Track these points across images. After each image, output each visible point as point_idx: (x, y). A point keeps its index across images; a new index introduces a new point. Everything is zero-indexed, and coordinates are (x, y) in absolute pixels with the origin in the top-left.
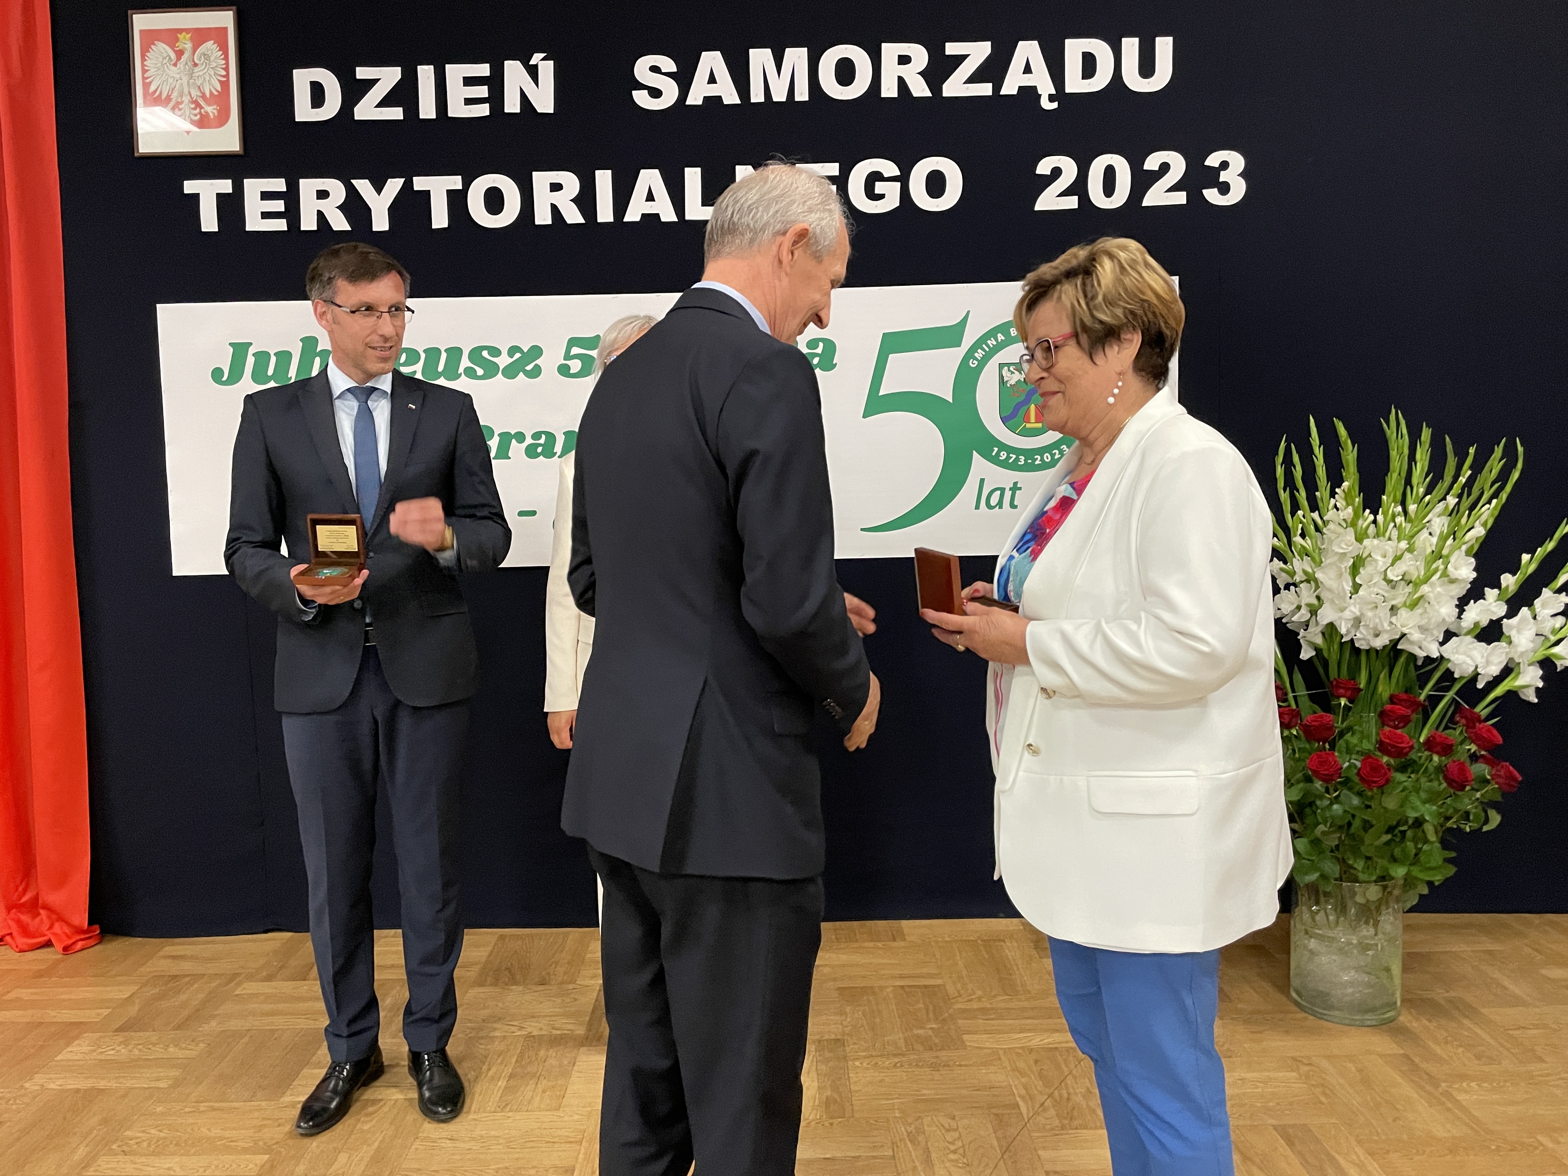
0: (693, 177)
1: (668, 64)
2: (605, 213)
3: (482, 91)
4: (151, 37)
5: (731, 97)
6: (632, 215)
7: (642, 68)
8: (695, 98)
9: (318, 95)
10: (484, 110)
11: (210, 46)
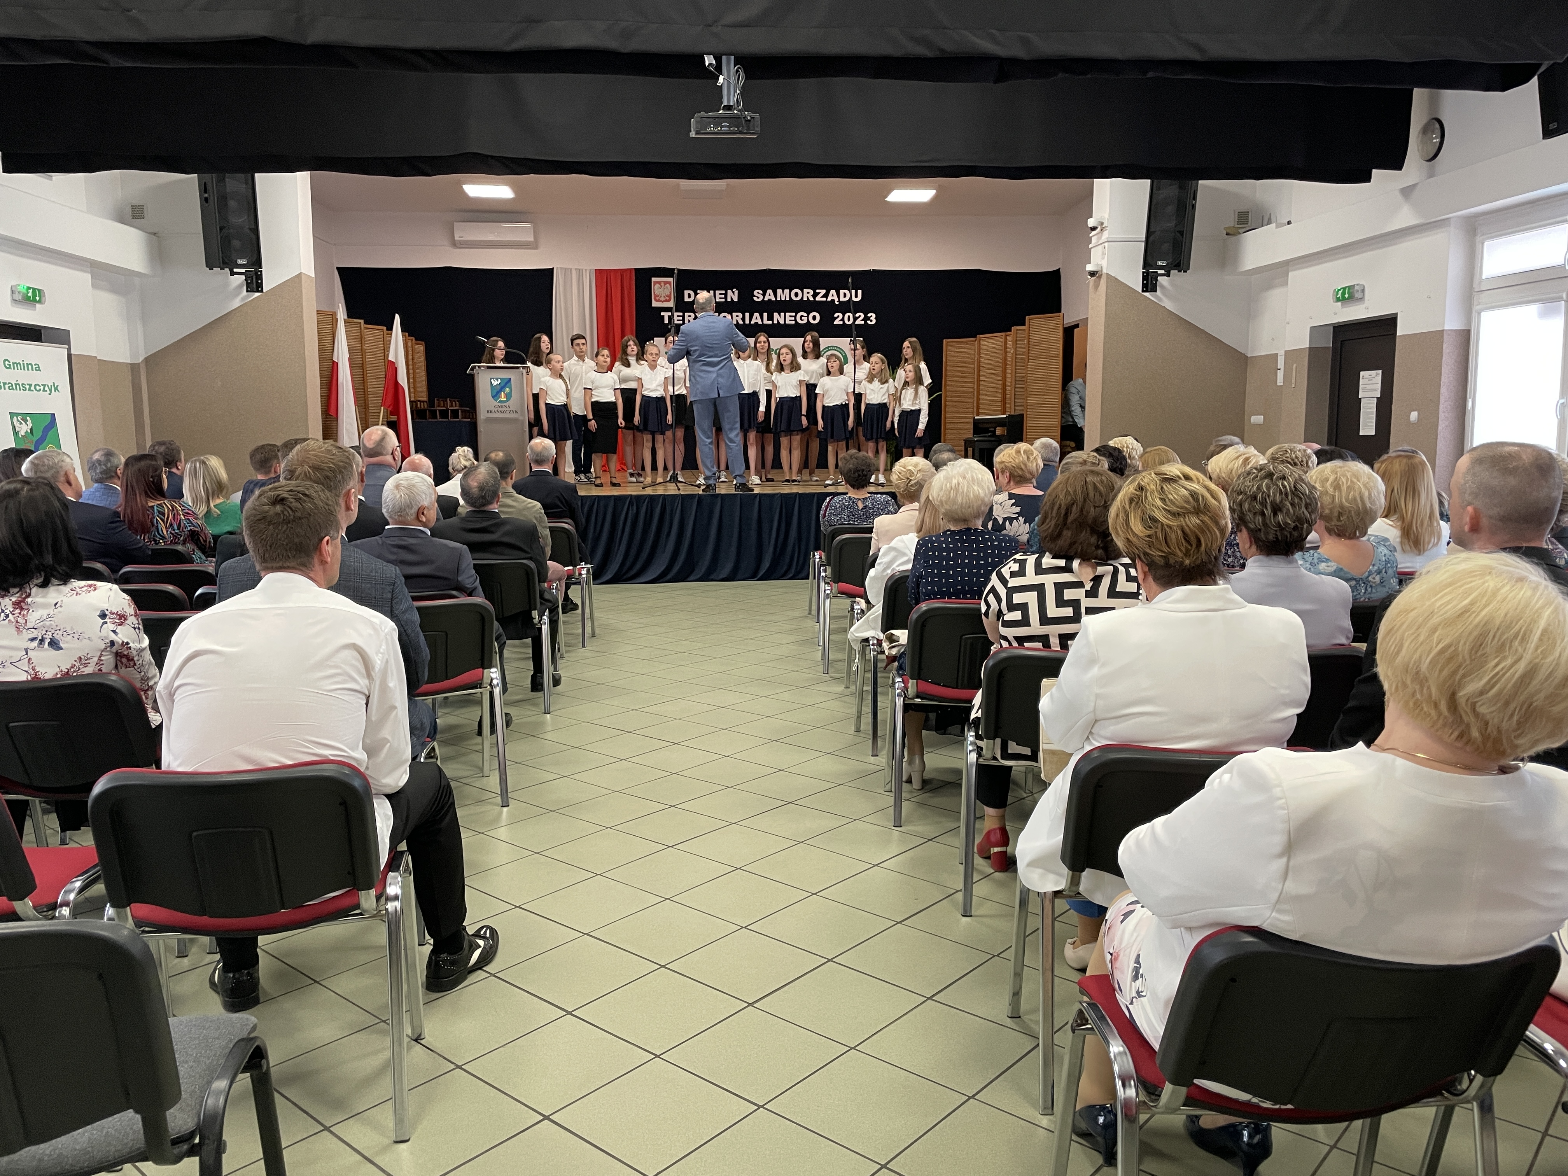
0: (765, 315)
1: (761, 292)
2: (747, 322)
3: (723, 296)
4: (656, 283)
5: (774, 299)
6: (752, 322)
7: (755, 293)
8: (766, 299)
9: (689, 296)
10: (723, 300)
11: (668, 285)
